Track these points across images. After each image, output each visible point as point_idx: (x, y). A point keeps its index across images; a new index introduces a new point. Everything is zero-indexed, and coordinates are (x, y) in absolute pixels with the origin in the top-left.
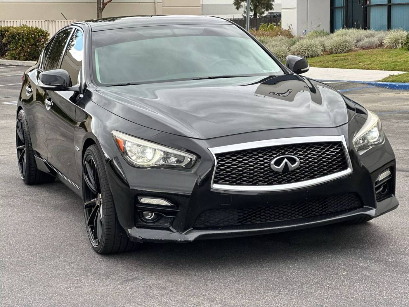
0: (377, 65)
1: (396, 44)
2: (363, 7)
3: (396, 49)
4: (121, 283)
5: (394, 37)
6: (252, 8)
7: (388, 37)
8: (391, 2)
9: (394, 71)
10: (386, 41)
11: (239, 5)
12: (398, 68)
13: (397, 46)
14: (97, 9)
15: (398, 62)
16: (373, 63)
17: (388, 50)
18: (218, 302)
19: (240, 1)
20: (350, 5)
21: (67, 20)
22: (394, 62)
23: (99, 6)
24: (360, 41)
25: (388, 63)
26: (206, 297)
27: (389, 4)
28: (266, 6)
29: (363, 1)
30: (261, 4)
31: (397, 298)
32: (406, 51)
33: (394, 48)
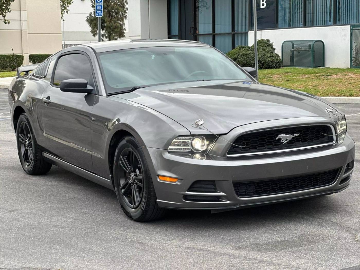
2: (194, 36)
6: (107, 35)
8: (214, 32)
11: (95, 33)
19: (96, 30)
20: (183, 34)
28: (119, 34)
29: (193, 31)
30: (114, 32)
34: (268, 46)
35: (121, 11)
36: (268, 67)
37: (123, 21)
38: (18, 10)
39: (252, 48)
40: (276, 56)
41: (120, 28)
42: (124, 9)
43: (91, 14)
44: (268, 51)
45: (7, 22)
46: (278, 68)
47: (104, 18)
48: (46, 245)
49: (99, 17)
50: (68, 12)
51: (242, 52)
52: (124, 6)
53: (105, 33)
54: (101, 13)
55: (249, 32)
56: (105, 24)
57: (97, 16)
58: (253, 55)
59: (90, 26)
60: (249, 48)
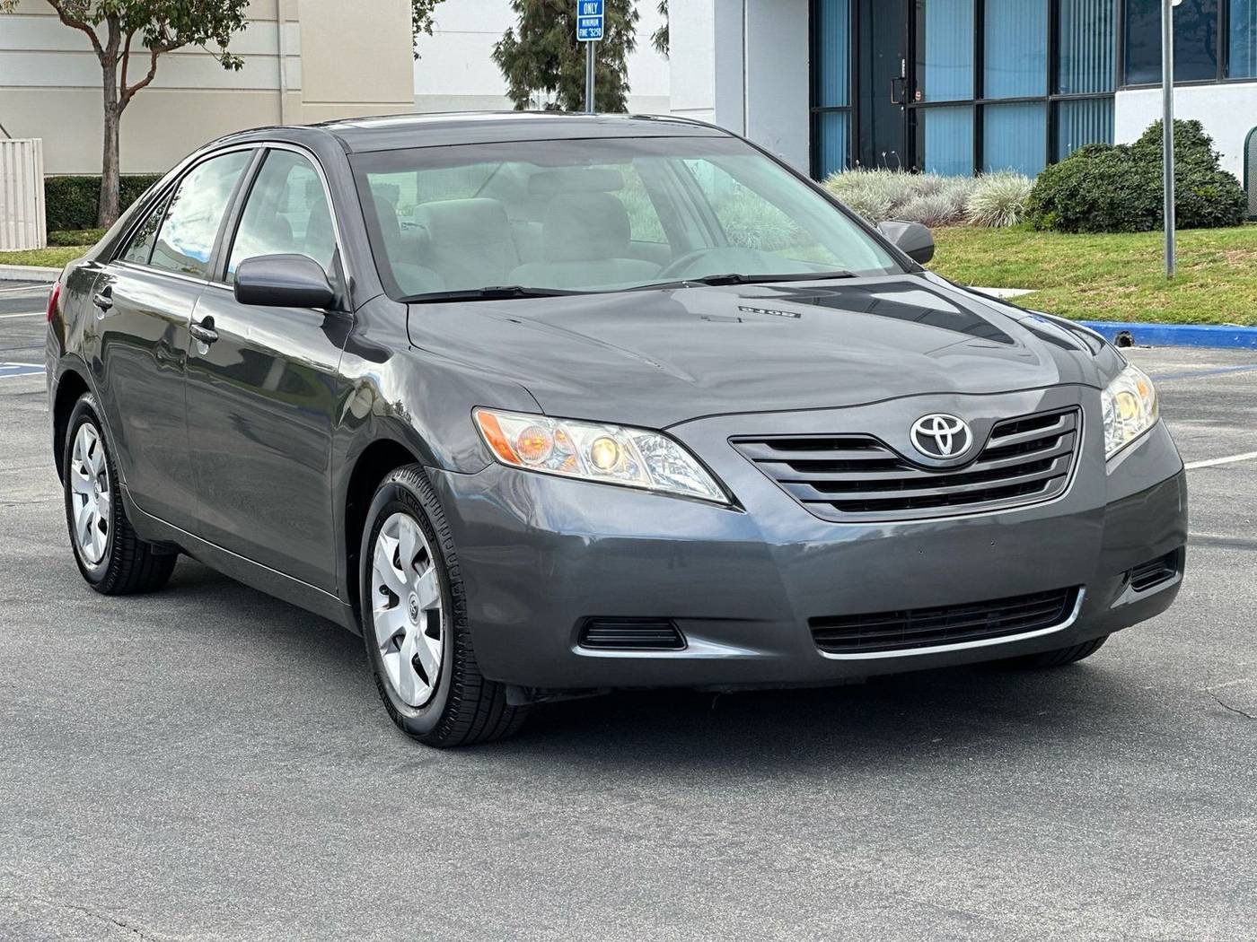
0: (954, 270)
1: (1000, 214)
2: (905, 109)
3: (1002, 227)
4: (396, 771)
5: (995, 194)
7: (981, 193)
8: (982, 97)
9: (1000, 287)
10: (975, 205)
11: (525, 99)
12: (1010, 279)
13: (1004, 219)
14: (106, 107)
15: (1011, 263)
16: (940, 266)
17: (981, 231)
18: (646, 800)
19: (527, 89)
20: (865, 103)
21: (13, 141)
22: (1000, 262)
23: (111, 99)
24: (901, 204)
25: (981, 266)
26: (614, 792)
27: (978, 102)
29: (903, 93)
31: (1067, 784)
32: (1029, 234)
33: (996, 226)
34: (1193, 143)
35: (615, 22)
36: (1196, 223)
37: (621, 58)
38: (269, 21)
39: (1135, 151)
40: (1225, 181)
41: (612, 82)
42: (624, 15)
43: (509, 34)
44: (1196, 164)
45: (231, 61)
46: (1234, 225)
47: (555, 48)
48: (587, 909)
49: (591, 42)
50: (433, 27)
51: (1095, 166)
52: (624, 8)
53: (557, 100)
54: (596, 27)
55: (1118, 95)
56: (557, 69)
57: (581, 37)
58: (1138, 176)
59: (504, 77)
60: (1123, 149)
